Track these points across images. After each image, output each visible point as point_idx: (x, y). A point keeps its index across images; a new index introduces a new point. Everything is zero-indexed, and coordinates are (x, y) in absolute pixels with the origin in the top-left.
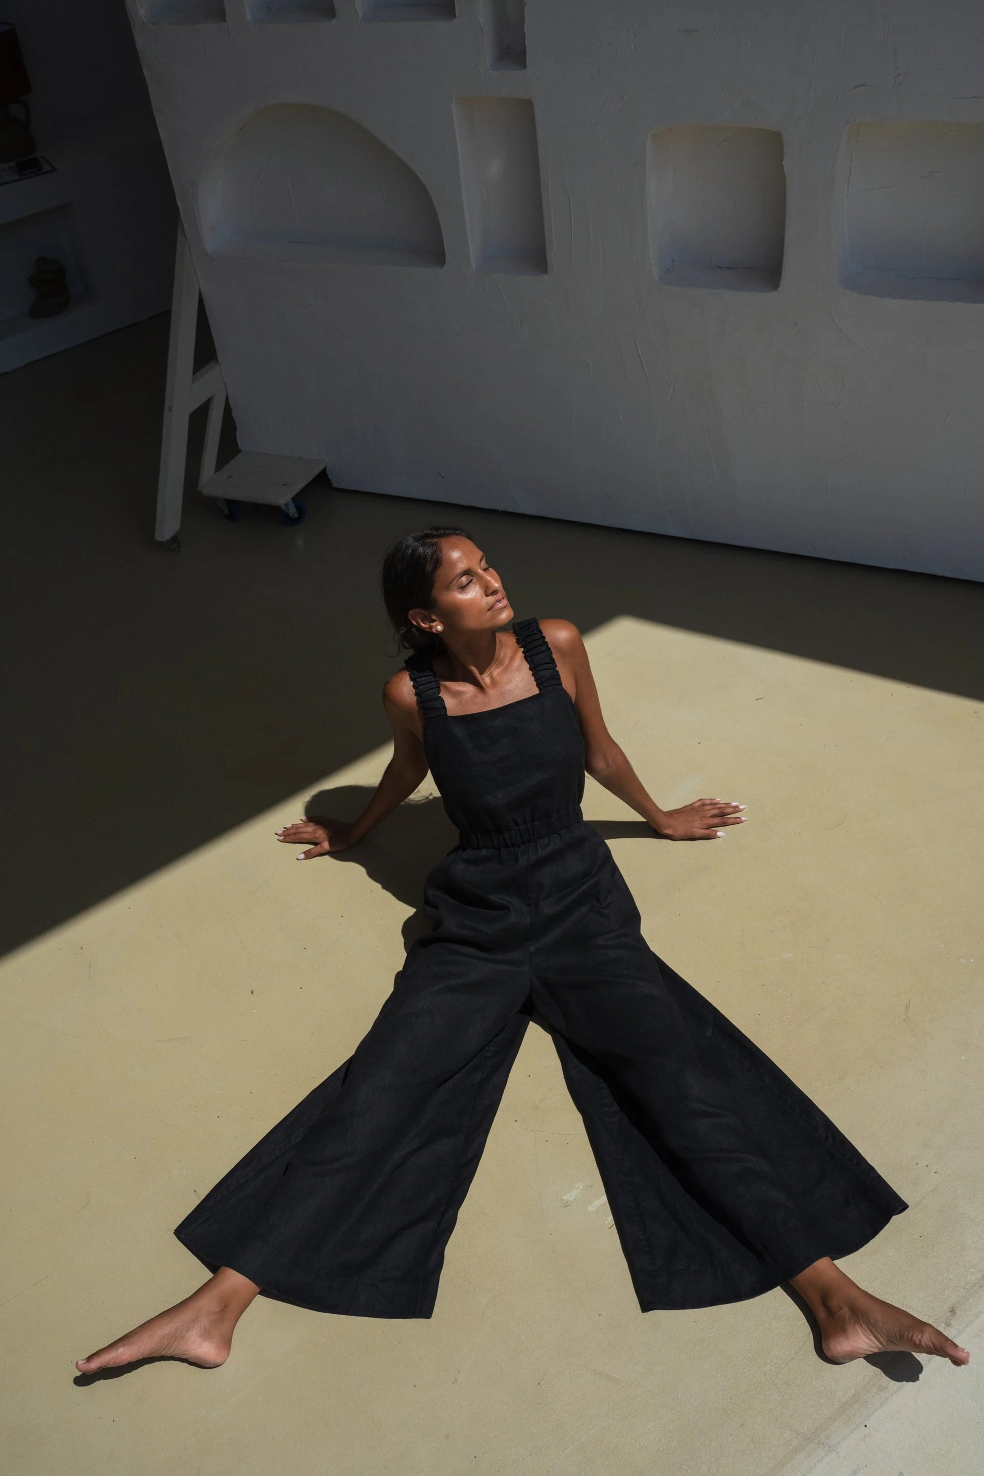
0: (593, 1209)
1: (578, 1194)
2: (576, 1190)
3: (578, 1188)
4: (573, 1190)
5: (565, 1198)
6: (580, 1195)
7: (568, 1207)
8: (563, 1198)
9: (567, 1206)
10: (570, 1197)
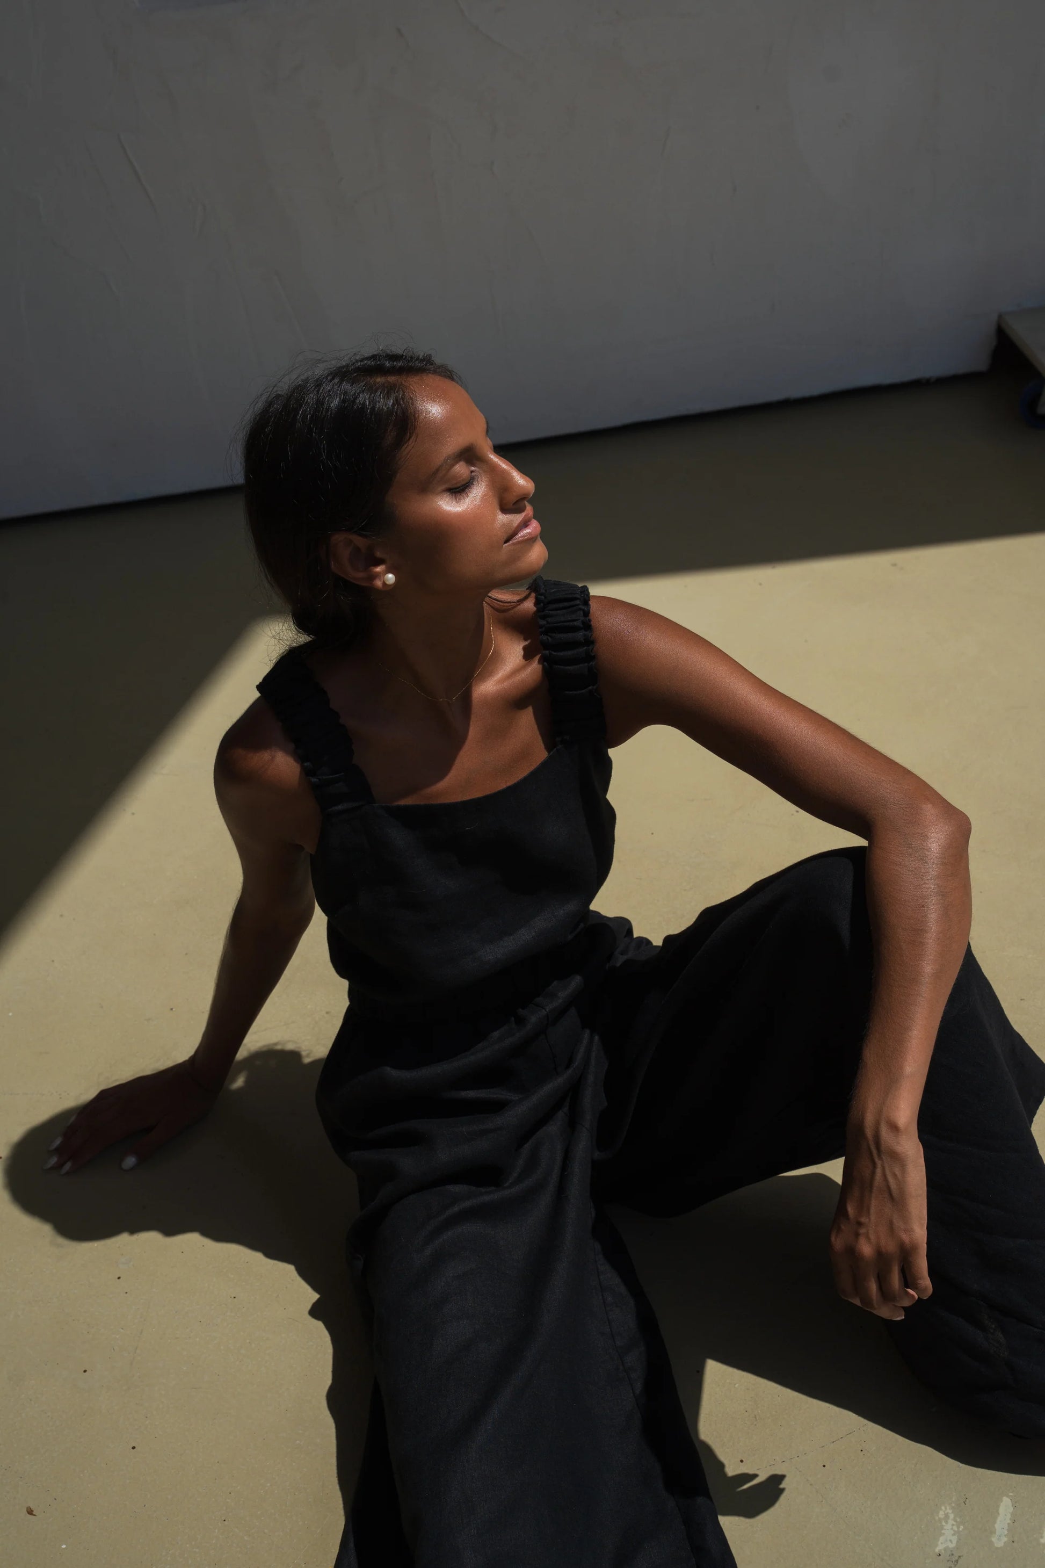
0: (1005, 1539)
1: (955, 1528)
2: (947, 1522)
3: (947, 1516)
4: (942, 1526)
5: (940, 1548)
6: (962, 1527)
7: (960, 1562)
8: (937, 1550)
9: (957, 1561)
10: (947, 1540)
